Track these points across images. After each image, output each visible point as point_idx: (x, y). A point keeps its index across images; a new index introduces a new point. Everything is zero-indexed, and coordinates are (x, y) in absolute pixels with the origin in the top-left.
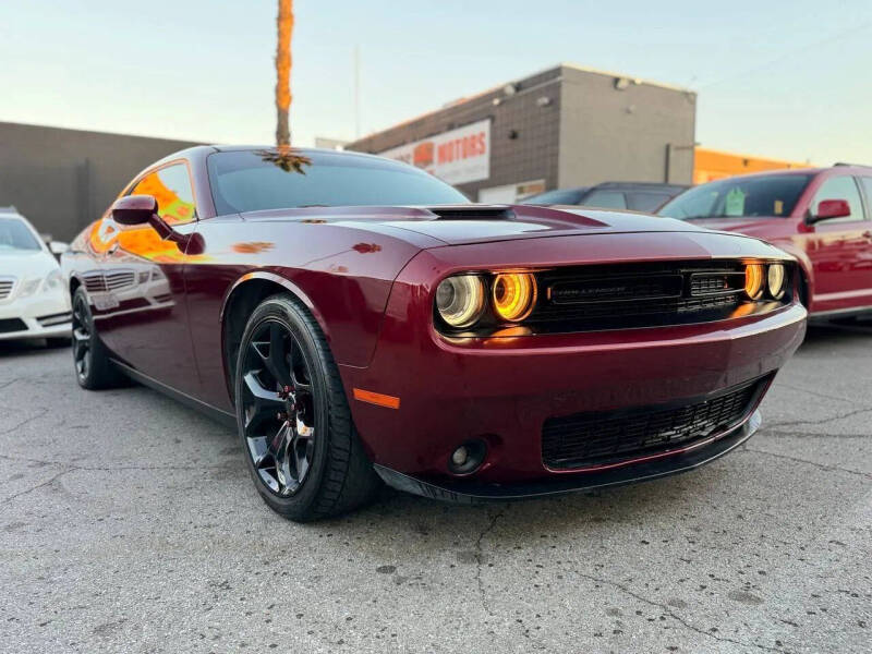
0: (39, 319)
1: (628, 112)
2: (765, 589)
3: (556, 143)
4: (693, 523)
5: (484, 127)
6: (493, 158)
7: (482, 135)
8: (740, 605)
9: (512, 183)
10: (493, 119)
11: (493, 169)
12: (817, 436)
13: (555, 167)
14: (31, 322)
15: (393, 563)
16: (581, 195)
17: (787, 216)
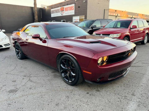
0: (4, 45)
1: (98, 3)
2: (135, 94)
3: (87, 9)
4: (123, 83)
5: (74, 5)
6: (75, 11)
7: (73, 6)
8: (133, 96)
9: (78, 16)
10: (75, 4)
11: (75, 13)
12: (134, 66)
13: (86, 13)
14: (3, 46)
15: (88, 92)
16: (93, 21)
17: (128, 28)
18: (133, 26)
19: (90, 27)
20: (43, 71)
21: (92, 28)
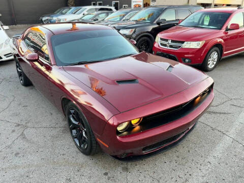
0: (5, 55)
4: (178, 154)
12: (214, 112)
14: (3, 57)
15: (107, 171)
16: (162, 11)
17: (220, 29)
18: (232, 24)
19: (155, 22)
20: (52, 114)
21: (158, 23)
